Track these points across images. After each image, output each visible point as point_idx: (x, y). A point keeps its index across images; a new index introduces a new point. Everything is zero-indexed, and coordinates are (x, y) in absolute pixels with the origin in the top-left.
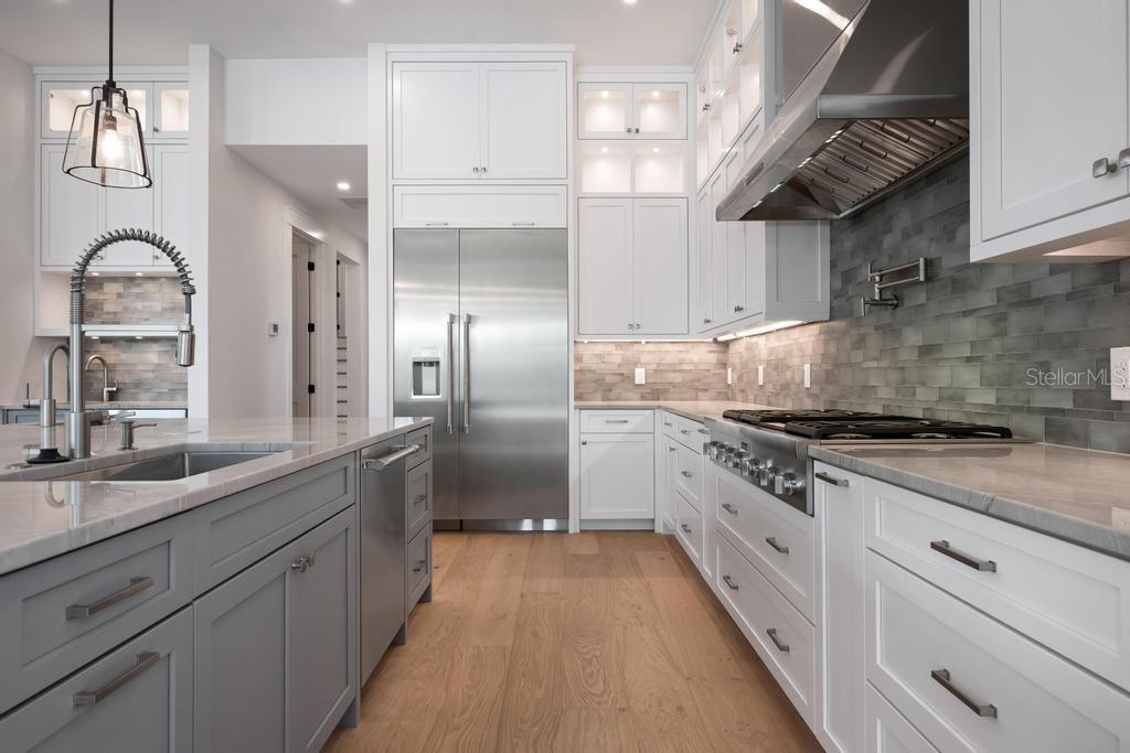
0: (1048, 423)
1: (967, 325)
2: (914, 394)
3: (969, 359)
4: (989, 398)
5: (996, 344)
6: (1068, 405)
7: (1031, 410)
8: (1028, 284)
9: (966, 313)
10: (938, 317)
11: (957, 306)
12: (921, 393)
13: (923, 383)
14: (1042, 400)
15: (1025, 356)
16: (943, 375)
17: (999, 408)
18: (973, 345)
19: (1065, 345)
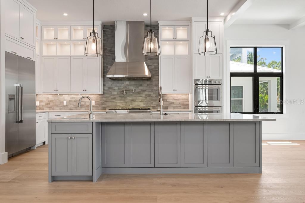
0: (153, 108)
1: (140, 98)
2: (130, 106)
3: (141, 102)
4: (145, 106)
5: (145, 100)
6: (155, 106)
7: (151, 107)
8: (150, 95)
9: (140, 96)
10: (135, 96)
11: (139, 95)
12: (131, 105)
13: (132, 104)
14: (152, 105)
15: (150, 101)
16: (136, 103)
17: (146, 106)
18: (142, 100)
19: (155, 100)
